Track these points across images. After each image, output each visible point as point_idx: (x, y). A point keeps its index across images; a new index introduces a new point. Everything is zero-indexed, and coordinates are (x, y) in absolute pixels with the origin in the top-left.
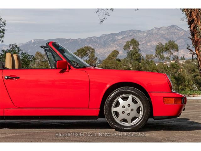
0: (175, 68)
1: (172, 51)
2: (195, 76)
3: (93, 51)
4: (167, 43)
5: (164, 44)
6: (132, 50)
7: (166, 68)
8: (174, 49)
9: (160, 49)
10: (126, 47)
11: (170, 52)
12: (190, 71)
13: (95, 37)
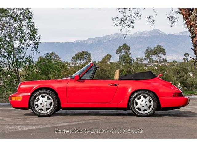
0: (162, 70)
1: (160, 55)
2: (180, 77)
3: (90, 55)
4: (155, 47)
5: (152, 48)
6: (124, 54)
7: (155, 70)
8: (161, 53)
9: (149, 53)
10: (119, 51)
11: (158, 55)
12: (176, 73)
13: (82, 40)
